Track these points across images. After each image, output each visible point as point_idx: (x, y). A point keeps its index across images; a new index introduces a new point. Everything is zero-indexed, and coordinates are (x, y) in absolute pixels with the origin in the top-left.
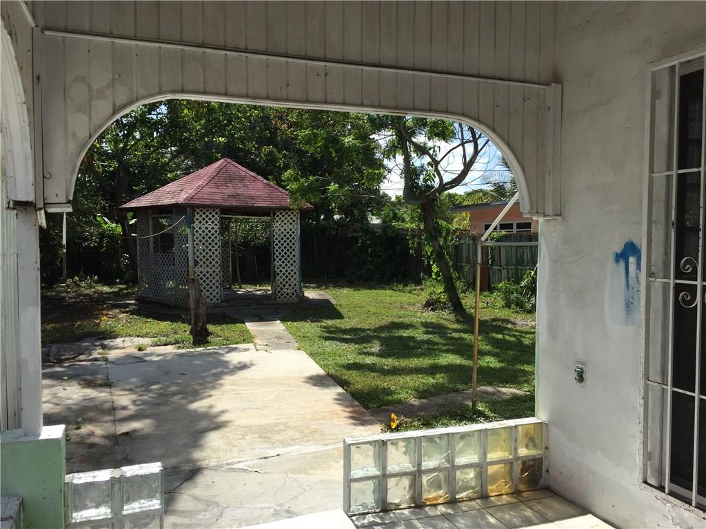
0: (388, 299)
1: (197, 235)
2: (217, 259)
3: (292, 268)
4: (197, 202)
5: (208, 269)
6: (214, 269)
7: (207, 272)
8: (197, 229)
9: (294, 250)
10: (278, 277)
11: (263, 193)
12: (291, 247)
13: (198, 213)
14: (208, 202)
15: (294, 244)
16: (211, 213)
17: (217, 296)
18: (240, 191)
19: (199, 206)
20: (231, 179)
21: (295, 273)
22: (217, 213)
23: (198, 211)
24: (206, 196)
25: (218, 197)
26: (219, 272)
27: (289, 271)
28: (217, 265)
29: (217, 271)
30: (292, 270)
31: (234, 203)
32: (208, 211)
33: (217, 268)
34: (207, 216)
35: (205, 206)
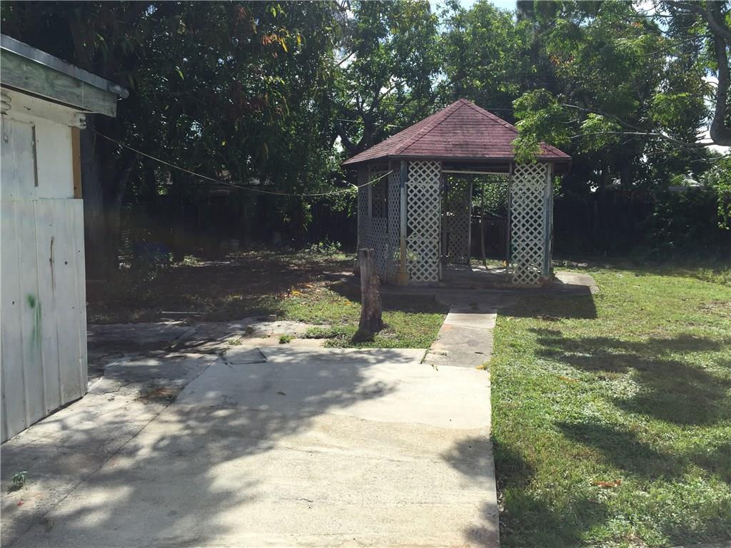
0: (682, 292)
1: (411, 195)
2: (435, 227)
3: (535, 241)
4: (413, 154)
5: (423, 239)
6: (431, 239)
7: (423, 243)
8: (412, 188)
9: (540, 217)
10: (515, 253)
11: (501, 141)
12: (535, 213)
13: (413, 168)
14: (426, 153)
15: (540, 209)
16: (429, 168)
17: (434, 274)
18: (470, 139)
19: (414, 159)
20: (463, 124)
21: (540, 249)
22: (436, 168)
23: (413, 165)
24: (424, 146)
25: (440, 147)
26: (438, 243)
27: (532, 245)
28: (435, 235)
29: (435, 242)
30: (536, 245)
31: (459, 154)
32: (425, 164)
33: (435, 238)
34: (424, 172)
35: (421, 159)
